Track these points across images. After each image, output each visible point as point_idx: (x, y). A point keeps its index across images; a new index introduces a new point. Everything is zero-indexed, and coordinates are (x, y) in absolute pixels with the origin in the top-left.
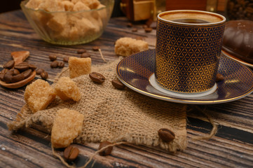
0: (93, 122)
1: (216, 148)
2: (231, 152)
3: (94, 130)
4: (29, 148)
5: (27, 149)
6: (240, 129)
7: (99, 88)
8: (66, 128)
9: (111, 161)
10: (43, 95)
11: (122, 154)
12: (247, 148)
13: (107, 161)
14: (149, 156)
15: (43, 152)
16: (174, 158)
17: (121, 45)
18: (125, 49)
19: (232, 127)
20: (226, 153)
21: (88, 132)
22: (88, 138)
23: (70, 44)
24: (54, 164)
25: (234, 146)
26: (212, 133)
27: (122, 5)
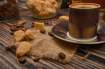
0: (36, 48)
1: (85, 64)
2: (91, 66)
3: (35, 51)
4: (9, 56)
5: (8, 56)
6: (101, 57)
7: (42, 35)
8: (22, 49)
9: (37, 64)
10: (21, 36)
11: (43, 62)
12: (100, 65)
13: (35, 64)
14: (53, 64)
15: (13, 58)
16: (64, 66)
17: (61, 19)
18: (63, 21)
19: (97, 55)
20: (89, 66)
21: (32, 51)
22: (31, 54)
23: (43, 18)
24: (15, 62)
25: (94, 64)
26: (85, 57)
27: (68, 3)
